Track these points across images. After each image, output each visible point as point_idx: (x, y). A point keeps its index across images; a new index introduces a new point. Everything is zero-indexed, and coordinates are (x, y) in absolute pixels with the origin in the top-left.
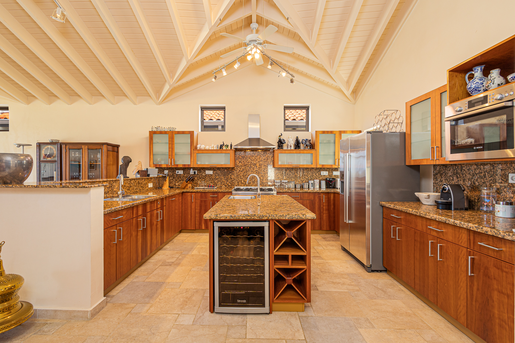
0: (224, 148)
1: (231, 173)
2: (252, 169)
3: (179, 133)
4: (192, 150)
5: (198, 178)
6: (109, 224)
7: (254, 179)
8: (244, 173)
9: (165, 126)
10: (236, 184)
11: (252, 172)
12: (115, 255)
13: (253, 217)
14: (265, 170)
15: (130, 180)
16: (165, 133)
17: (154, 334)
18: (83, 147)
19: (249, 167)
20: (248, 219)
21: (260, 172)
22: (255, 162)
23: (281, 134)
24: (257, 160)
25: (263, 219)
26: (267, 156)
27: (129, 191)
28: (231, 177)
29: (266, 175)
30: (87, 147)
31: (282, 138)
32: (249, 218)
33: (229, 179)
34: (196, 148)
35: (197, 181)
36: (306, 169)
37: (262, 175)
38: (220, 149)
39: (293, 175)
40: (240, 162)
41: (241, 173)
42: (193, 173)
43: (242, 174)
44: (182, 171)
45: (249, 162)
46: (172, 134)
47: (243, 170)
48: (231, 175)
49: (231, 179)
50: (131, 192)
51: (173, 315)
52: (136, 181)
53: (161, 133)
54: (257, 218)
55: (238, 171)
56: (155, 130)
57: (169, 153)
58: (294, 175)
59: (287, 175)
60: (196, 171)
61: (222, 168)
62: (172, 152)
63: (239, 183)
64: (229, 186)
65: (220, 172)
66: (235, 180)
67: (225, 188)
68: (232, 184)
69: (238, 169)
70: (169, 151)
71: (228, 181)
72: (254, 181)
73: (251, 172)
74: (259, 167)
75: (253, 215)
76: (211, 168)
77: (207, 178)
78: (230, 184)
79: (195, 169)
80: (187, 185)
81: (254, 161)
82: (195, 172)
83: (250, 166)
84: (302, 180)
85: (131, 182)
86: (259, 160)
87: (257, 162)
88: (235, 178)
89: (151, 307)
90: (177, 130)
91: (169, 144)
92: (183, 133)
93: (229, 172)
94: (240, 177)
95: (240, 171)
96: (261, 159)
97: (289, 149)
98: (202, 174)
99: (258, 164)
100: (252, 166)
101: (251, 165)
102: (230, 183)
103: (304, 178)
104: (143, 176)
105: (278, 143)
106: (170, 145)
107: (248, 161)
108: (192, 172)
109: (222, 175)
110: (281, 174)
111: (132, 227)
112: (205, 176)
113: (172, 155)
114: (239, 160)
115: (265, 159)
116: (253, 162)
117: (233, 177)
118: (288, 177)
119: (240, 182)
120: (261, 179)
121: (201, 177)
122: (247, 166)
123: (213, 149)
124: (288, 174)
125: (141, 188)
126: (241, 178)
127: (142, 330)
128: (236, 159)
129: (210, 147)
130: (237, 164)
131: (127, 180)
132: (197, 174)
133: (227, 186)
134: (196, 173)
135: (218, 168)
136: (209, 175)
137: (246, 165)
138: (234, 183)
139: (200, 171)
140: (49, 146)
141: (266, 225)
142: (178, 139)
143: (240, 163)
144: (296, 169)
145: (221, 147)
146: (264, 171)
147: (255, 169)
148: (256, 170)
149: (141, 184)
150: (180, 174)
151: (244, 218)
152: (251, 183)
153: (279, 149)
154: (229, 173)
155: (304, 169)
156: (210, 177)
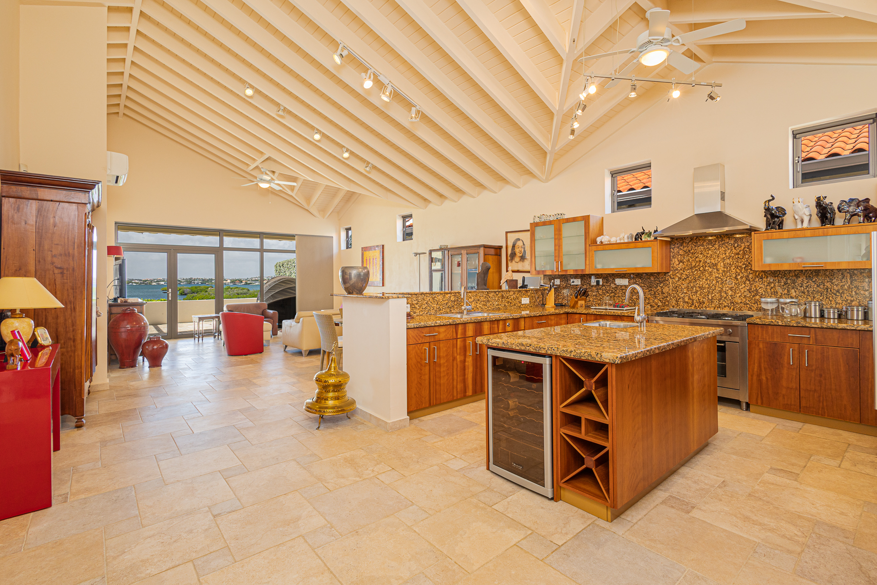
0: (644, 238)
1: (662, 283)
2: (707, 275)
3: (568, 220)
4: (588, 246)
5: (604, 291)
6: (419, 340)
7: (713, 295)
8: (690, 282)
9: (551, 212)
10: (673, 304)
11: (706, 280)
12: (427, 377)
13: (527, 348)
14: (739, 277)
15: (486, 293)
16: (550, 223)
17: (418, 462)
19: (700, 270)
20: (522, 350)
21: (726, 280)
22: (713, 261)
23: (772, 196)
24: (718, 257)
25: (541, 352)
26: (742, 248)
27: (486, 307)
28: (662, 290)
29: (740, 287)
30: (465, 252)
31: (773, 205)
32: (523, 348)
33: (659, 294)
34: (595, 242)
35: (603, 297)
36: (861, 273)
37: (731, 286)
38: (636, 239)
39: (818, 286)
40: (681, 261)
41: (682, 284)
42: (595, 284)
43: (686, 285)
44: (580, 280)
45: (700, 261)
46: (558, 224)
47: (688, 277)
48: (662, 287)
49: (663, 293)
50: (489, 308)
51: (450, 455)
52: (497, 295)
53: (544, 224)
54: (532, 350)
55: (677, 279)
56: (537, 220)
57: (555, 253)
58: (822, 286)
59: (801, 287)
60: (601, 280)
61: (645, 273)
62: (559, 251)
63: (678, 301)
64: (659, 306)
65: (640, 281)
66: (670, 295)
67: (651, 309)
68: (665, 303)
69: (677, 274)
70: (555, 250)
71: (656, 298)
72: (712, 299)
73: (704, 280)
74: (724, 271)
75: (528, 345)
76: (625, 274)
77: (618, 291)
78: (660, 304)
79: (598, 277)
80: (576, 303)
81: (712, 259)
82: (598, 282)
83: (702, 268)
84: (849, 298)
85: (490, 295)
86: (724, 256)
87: (719, 260)
88: (671, 292)
89: (441, 441)
90: (566, 217)
91: (555, 239)
92: (574, 220)
93: (659, 281)
94: (681, 290)
95: (680, 278)
96: (727, 255)
97: (799, 226)
98: (610, 284)
99: (722, 264)
100: (707, 268)
101: (706, 266)
102: (660, 301)
103: (856, 294)
104: (513, 287)
105: (765, 216)
106: (557, 241)
107: (697, 259)
108: (593, 281)
109: (644, 286)
110: (783, 284)
111: (455, 349)
112: (616, 287)
113: (559, 256)
114: (679, 259)
115: (738, 254)
116: (708, 261)
117: (666, 290)
118: (803, 292)
119: (681, 300)
120: (730, 294)
121: (609, 290)
122: (697, 270)
123: (622, 241)
124: (802, 284)
125: (507, 304)
126: (683, 293)
127: (413, 455)
128: (673, 257)
129: (618, 238)
130: (675, 265)
131: (482, 292)
132: (603, 285)
133: (654, 306)
134: (601, 283)
135: (638, 274)
136: (621, 286)
137: (695, 267)
138: (668, 301)
139: (607, 280)
141: (546, 362)
142: (568, 230)
143: (681, 264)
144: (828, 273)
145: (638, 237)
146: (736, 278)
147: (715, 275)
148: (716, 277)
149: (507, 298)
150: (577, 285)
151: (517, 348)
152: (704, 303)
153: (768, 230)
154: (658, 284)
155: (855, 272)
156: (623, 289)
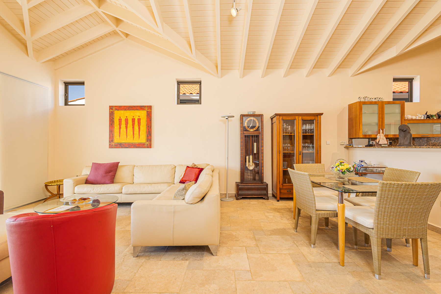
3: (389, 103)
4: (403, 120)
16: (375, 103)
18: (297, 117)
30: (300, 118)
46: (381, 105)
53: (369, 103)
57: (379, 123)
62: (382, 122)
92: (393, 102)
106: (381, 115)
113: (382, 125)
140: (252, 118)
